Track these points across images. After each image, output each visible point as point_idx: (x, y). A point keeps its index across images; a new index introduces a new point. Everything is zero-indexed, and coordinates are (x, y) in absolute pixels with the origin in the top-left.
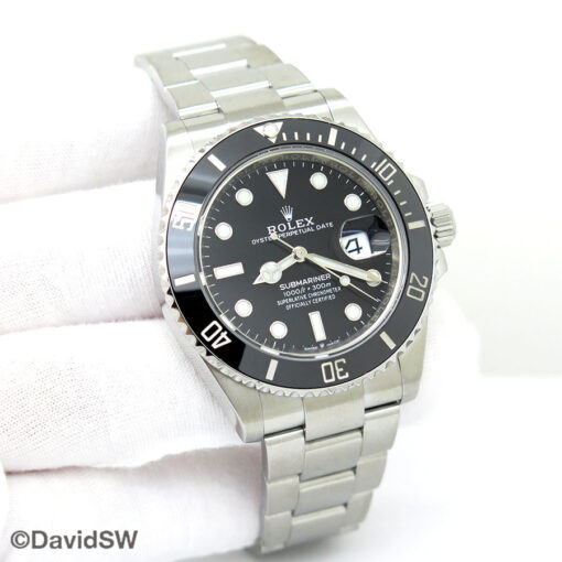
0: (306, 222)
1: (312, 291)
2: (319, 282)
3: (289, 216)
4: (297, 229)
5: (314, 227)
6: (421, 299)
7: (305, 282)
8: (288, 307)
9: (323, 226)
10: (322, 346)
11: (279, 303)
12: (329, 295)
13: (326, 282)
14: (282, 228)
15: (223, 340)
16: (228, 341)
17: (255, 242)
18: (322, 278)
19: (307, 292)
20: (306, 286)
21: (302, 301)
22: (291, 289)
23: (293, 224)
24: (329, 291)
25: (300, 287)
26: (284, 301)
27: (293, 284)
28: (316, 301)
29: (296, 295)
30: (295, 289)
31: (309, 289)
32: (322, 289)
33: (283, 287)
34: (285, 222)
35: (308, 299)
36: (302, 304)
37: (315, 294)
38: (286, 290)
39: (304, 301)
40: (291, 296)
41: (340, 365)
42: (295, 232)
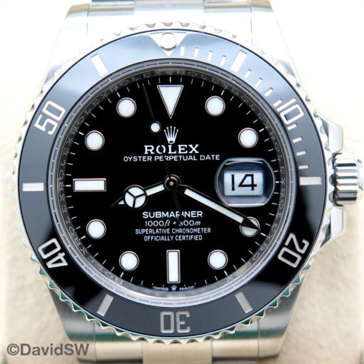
0: (189, 149)
1: (177, 227)
2: (188, 219)
3: (171, 138)
4: (177, 154)
5: (197, 156)
6: (295, 266)
7: (172, 214)
8: (147, 238)
9: (208, 157)
10: (174, 288)
11: (137, 231)
12: (196, 234)
13: (195, 219)
14: (161, 149)
15: (59, 261)
16: (65, 263)
17: (127, 159)
18: (192, 214)
19: (171, 226)
20: (172, 219)
21: (164, 235)
22: (155, 219)
23: (175, 148)
24: (197, 230)
25: (165, 219)
26: (143, 231)
27: (158, 214)
28: (180, 238)
29: (159, 227)
30: (159, 220)
31: (175, 223)
32: (189, 227)
33: (146, 215)
34: (166, 144)
35: (171, 234)
36: (163, 238)
37: (180, 231)
38: (149, 219)
39: (166, 235)
40: (153, 227)
41: (182, 318)
42: (175, 158)
